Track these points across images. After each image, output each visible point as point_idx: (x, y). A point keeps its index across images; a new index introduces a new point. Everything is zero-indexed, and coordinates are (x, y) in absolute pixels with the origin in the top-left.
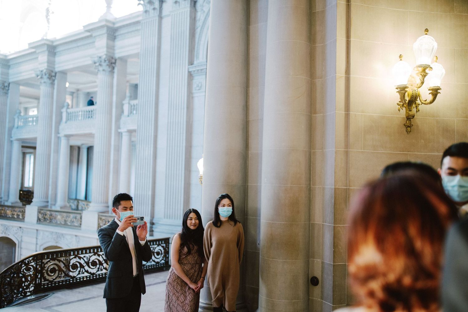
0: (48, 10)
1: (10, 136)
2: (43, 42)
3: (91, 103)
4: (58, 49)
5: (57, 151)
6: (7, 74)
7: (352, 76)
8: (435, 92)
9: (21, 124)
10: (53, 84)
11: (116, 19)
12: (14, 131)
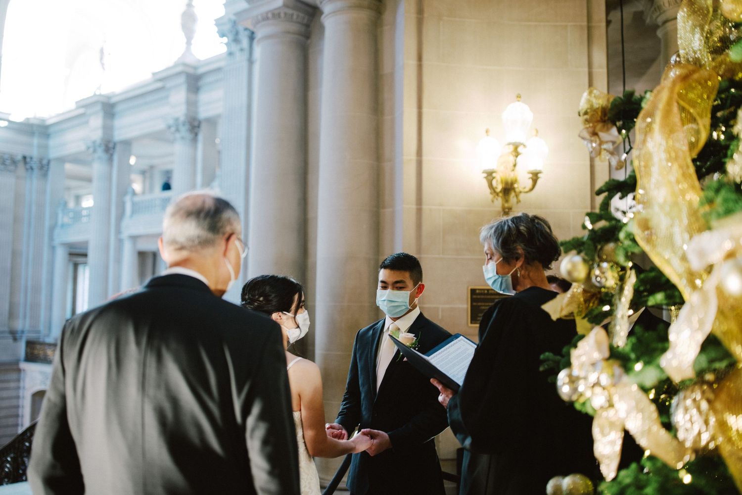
0: (102, 52)
1: (51, 238)
2: (95, 99)
3: (167, 187)
4: (118, 108)
5: (119, 260)
6: (46, 147)
7: (425, 158)
8: (535, 177)
9: (66, 220)
10: (110, 159)
11: (199, 61)
12: (57, 231)
